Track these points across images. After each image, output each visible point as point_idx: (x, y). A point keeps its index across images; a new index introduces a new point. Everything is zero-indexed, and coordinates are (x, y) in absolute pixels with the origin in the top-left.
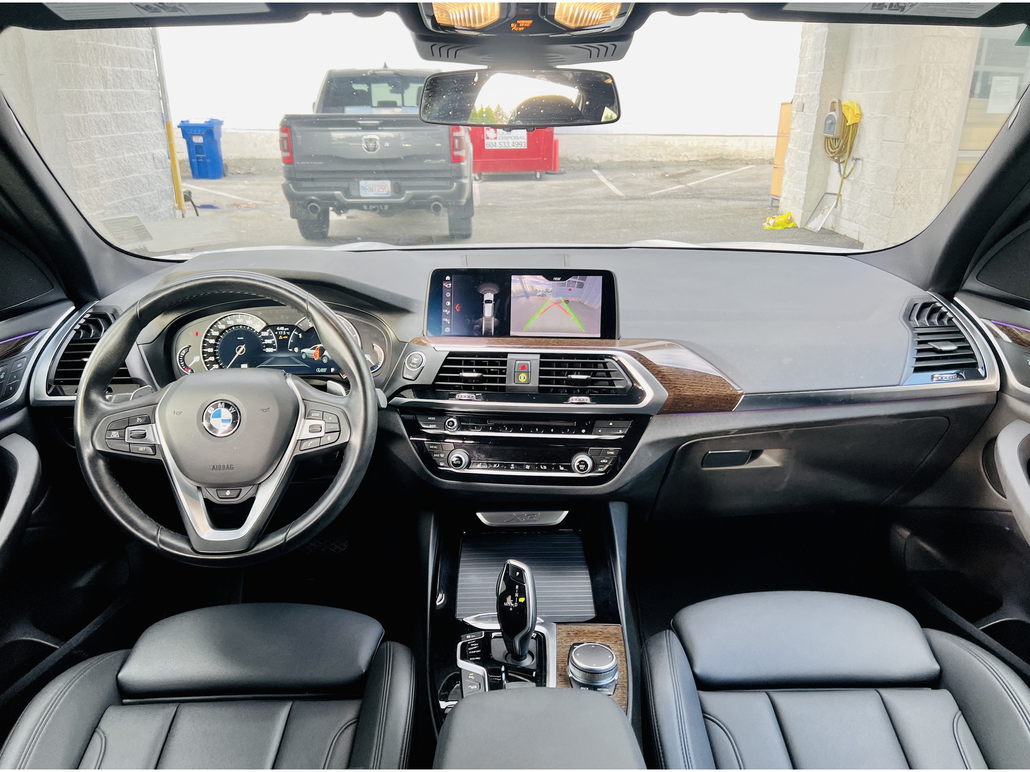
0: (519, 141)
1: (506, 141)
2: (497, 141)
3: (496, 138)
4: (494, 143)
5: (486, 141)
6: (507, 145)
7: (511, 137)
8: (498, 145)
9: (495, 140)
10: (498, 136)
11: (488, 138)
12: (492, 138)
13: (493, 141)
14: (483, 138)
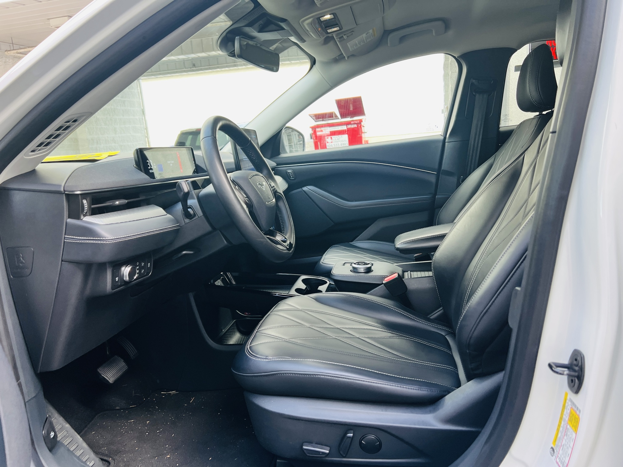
0: (344, 143)
1: (337, 143)
2: (333, 144)
3: (332, 142)
4: (331, 145)
5: (327, 144)
6: (338, 145)
7: (340, 141)
8: (333, 146)
9: (332, 143)
10: (333, 141)
11: (328, 142)
12: (330, 142)
13: (331, 144)
14: (325, 143)
